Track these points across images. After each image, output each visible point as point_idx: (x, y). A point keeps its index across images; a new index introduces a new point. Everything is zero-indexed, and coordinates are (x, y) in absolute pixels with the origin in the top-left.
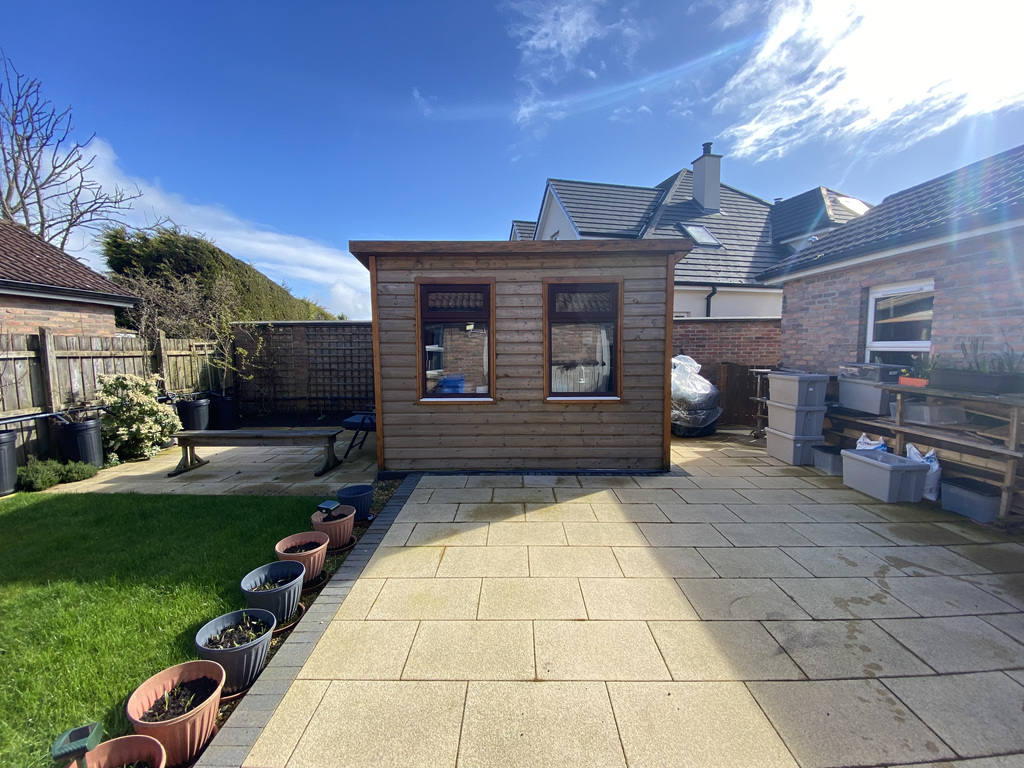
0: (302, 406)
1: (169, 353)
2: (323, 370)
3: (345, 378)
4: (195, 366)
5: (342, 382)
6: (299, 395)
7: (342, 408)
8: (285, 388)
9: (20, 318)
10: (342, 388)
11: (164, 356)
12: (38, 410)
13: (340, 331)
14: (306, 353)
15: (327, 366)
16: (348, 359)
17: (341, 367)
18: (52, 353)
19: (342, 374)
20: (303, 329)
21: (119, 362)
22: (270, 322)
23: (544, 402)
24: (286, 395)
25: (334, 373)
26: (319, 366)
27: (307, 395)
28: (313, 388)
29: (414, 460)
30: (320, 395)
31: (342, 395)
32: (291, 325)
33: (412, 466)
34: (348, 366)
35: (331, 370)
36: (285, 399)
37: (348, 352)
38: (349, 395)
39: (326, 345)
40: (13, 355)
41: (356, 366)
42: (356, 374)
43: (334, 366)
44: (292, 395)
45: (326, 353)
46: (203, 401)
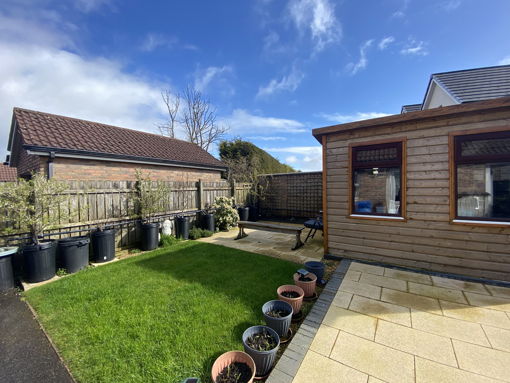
0: (284, 213)
1: (236, 188)
2: (294, 196)
3: (303, 200)
4: (245, 194)
5: (302, 203)
6: (283, 208)
7: (302, 216)
8: (277, 204)
9: (194, 176)
10: (302, 205)
11: (235, 190)
12: (197, 209)
13: (302, 177)
14: (286, 188)
15: (295, 194)
17: (302, 195)
18: (202, 188)
19: (302, 198)
20: (285, 177)
21: (221, 192)
22: (271, 174)
23: (450, 223)
24: (277, 207)
25: (298, 198)
26: (292, 195)
27: (286, 208)
28: (289, 205)
29: (345, 251)
30: (292, 208)
31: (302, 209)
32: (280, 176)
33: (344, 254)
34: (305, 194)
35: (297, 196)
36: (277, 209)
37: (305, 187)
38: (305, 209)
39: (295, 185)
40: (191, 189)
41: (309, 195)
42: (309, 199)
43: (298, 195)
44: (280, 207)
45: (295, 188)
46: (247, 208)
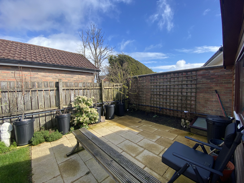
0: (148, 109)
4: (115, 92)
6: (147, 105)
7: (165, 113)
8: (142, 101)
10: (165, 104)
13: (165, 77)
15: (158, 93)
16: (168, 90)
17: (165, 93)
18: (61, 88)
19: (165, 97)
20: (149, 77)
22: (137, 76)
26: (155, 93)
27: (150, 105)
28: (152, 102)
31: (165, 107)
32: (145, 76)
34: (168, 93)
35: (160, 95)
37: (168, 87)
44: (144, 104)
